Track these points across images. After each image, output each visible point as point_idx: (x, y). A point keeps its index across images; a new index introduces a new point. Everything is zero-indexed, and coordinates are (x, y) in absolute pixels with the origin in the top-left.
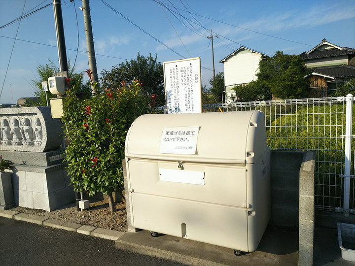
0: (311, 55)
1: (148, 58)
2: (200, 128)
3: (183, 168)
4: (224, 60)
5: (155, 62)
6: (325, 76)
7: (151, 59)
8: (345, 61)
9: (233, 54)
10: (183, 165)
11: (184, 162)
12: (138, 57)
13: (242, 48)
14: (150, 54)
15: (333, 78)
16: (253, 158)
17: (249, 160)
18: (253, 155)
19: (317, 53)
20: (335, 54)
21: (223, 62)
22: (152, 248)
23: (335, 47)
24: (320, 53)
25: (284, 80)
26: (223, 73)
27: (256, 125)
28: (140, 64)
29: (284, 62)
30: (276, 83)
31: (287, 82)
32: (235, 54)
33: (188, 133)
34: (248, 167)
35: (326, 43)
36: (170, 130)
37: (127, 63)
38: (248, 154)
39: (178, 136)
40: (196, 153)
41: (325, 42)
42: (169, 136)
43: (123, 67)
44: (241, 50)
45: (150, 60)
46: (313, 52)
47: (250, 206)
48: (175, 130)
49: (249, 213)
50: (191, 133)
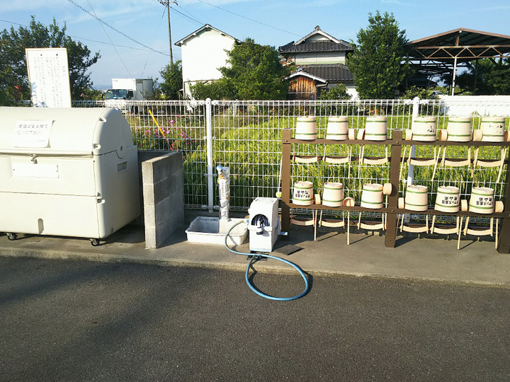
0: (300, 47)
1: (51, 26)
2: (53, 121)
3: (36, 162)
4: (182, 42)
5: (62, 34)
6: (314, 78)
7: (56, 29)
8: (341, 60)
9: (194, 34)
10: (37, 159)
11: (38, 155)
12: (34, 23)
13: (207, 26)
14: (54, 20)
15: (324, 81)
16: (100, 150)
17: (96, 152)
18: (99, 147)
19: (307, 45)
20: (329, 48)
21: (180, 45)
22: (6, 248)
23: (331, 38)
24: (311, 45)
25: (254, 79)
26: (181, 61)
27: (105, 121)
28: (35, 35)
29: (255, 55)
30: (244, 83)
31: (257, 83)
32: (198, 34)
33: (42, 126)
34: (96, 158)
35: (319, 32)
36: (23, 123)
37: (13, 32)
38: (95, 146)
39: (31, 129)
40: (49, 146)
41: (318, 30)
42: (22, 129)
43: (6, 37)
44: (207, 29)
45: (53, 31)
46: (303, 42)
47: (99, 195)
48: (28, 123)
49: (99, 201)
50: (44, 127)
